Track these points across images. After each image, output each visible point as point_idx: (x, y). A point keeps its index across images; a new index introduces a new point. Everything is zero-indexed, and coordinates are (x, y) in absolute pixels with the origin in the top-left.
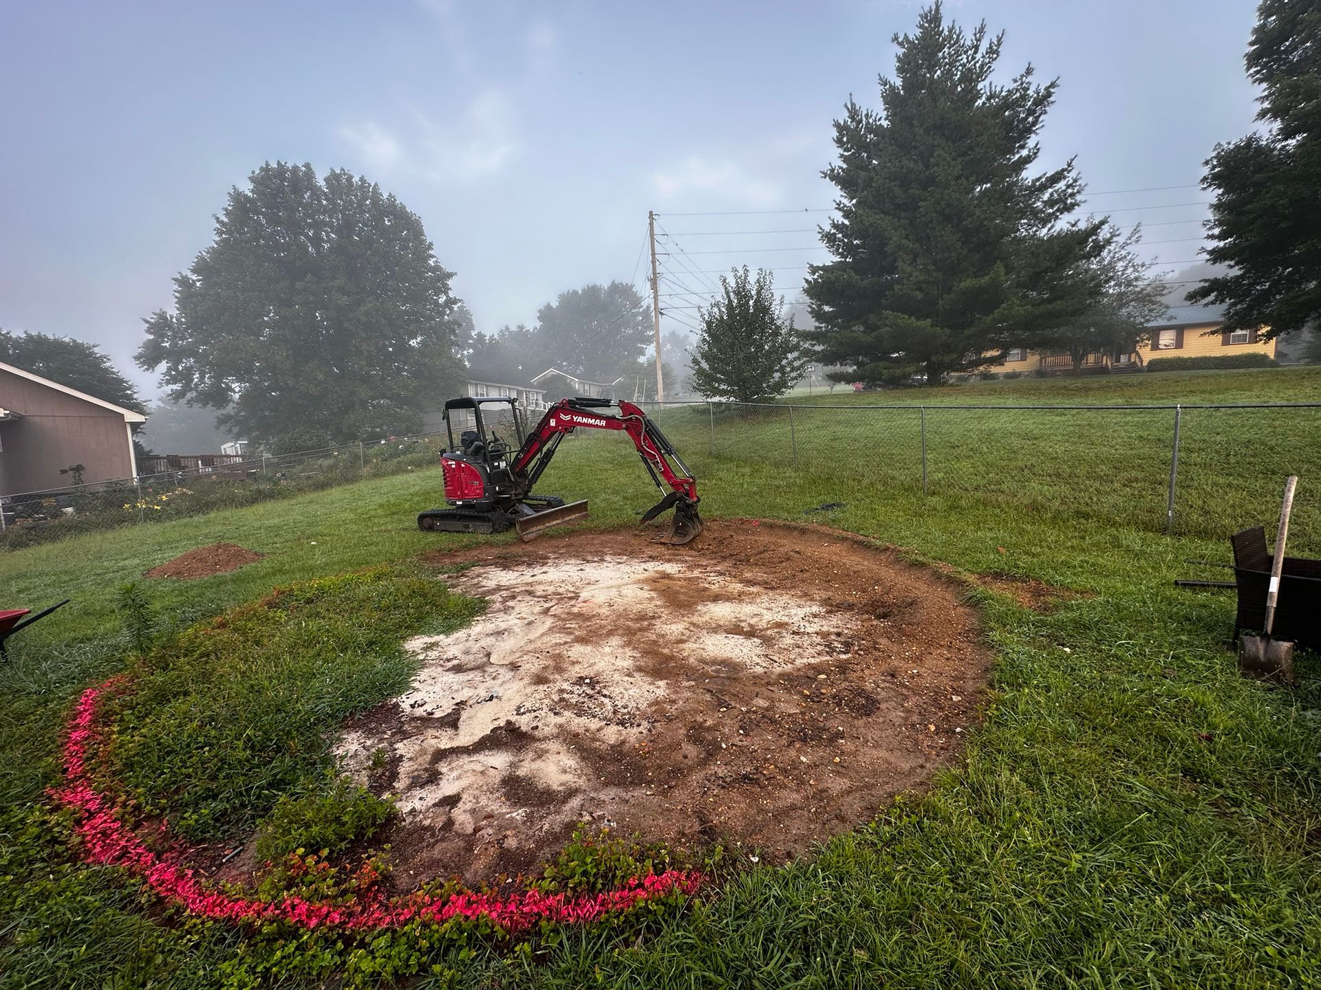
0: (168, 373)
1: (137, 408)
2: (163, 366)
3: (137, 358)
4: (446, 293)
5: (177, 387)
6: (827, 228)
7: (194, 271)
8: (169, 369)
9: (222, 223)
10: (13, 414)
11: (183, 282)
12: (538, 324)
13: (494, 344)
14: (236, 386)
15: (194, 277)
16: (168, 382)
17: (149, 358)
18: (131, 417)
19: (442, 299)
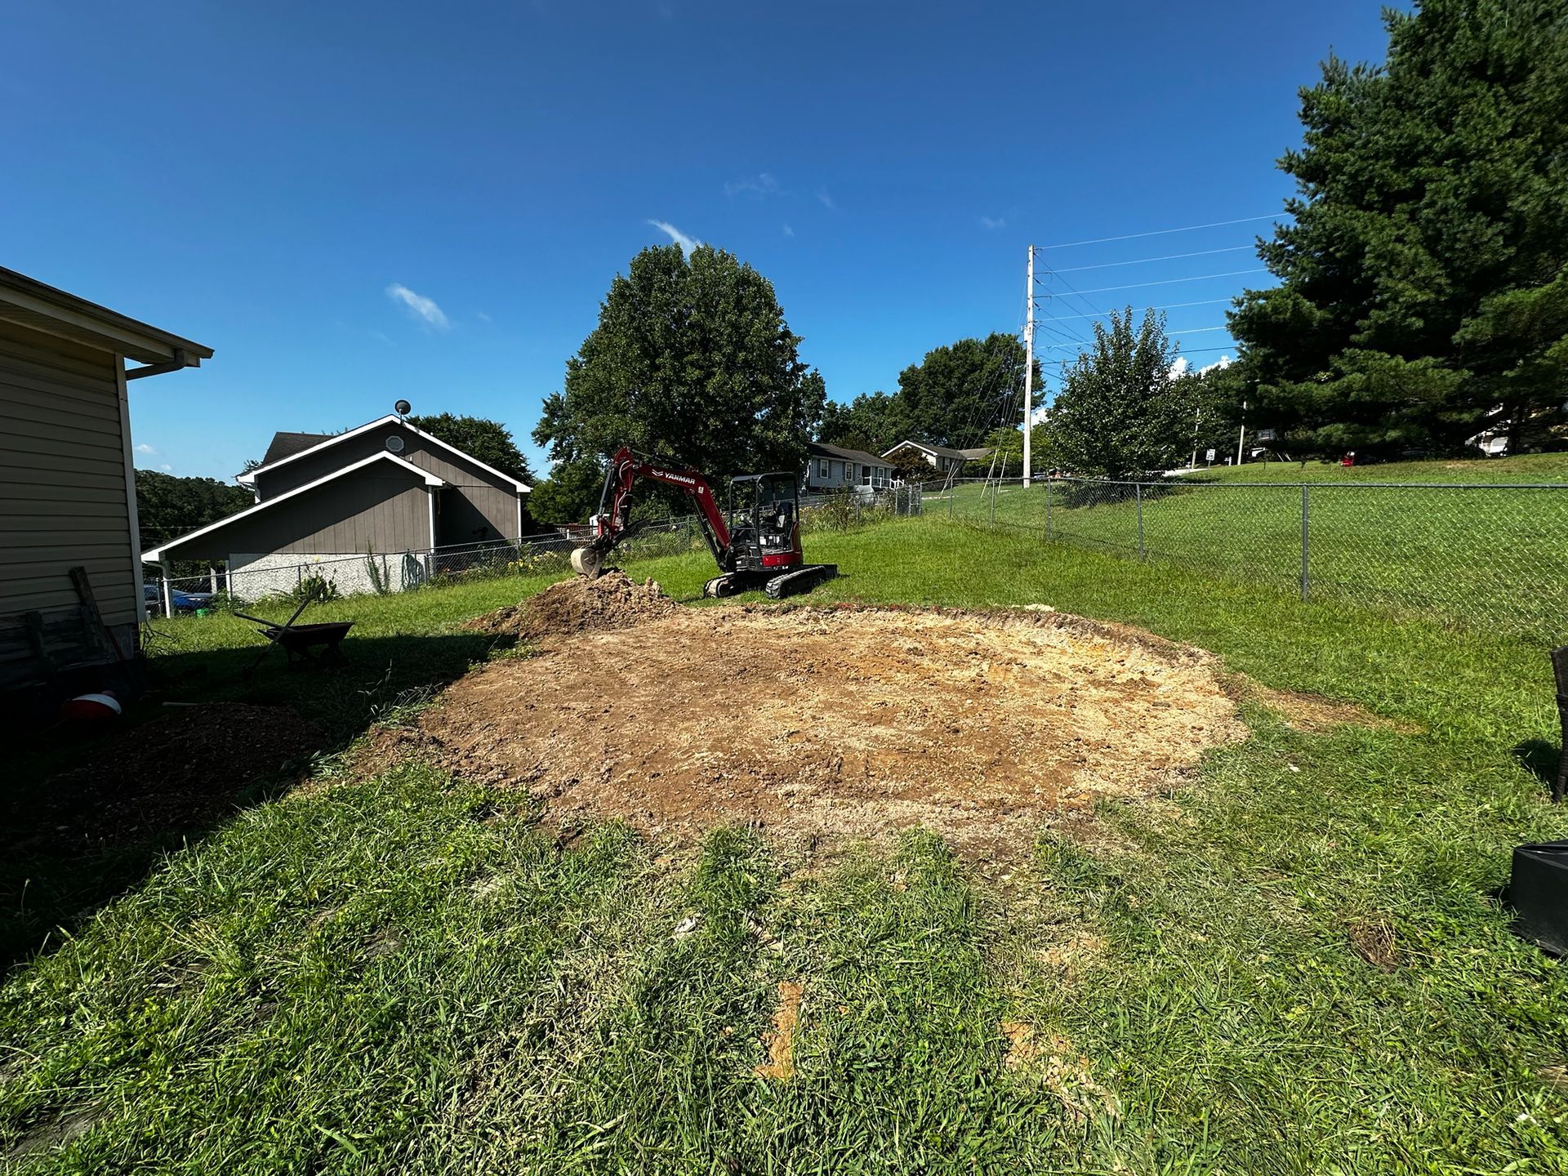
0: (554, 449)
1: (526, 479)
2: (551, 443)
3: (534, 434)
4: (793, 359)
5: (560, 462)
6: (1270, 239)
7: (581, 354)
8: (556, 445)
9: (605, 308)
10: (447, 484)
11: (574, 366)
12: (899, 389)
13: (846, 414)
14: (604, 461)
15: (581, 359)
16: (554, 458)
17: (542, 437)
18: (522, 488)
19: (789, 367)
